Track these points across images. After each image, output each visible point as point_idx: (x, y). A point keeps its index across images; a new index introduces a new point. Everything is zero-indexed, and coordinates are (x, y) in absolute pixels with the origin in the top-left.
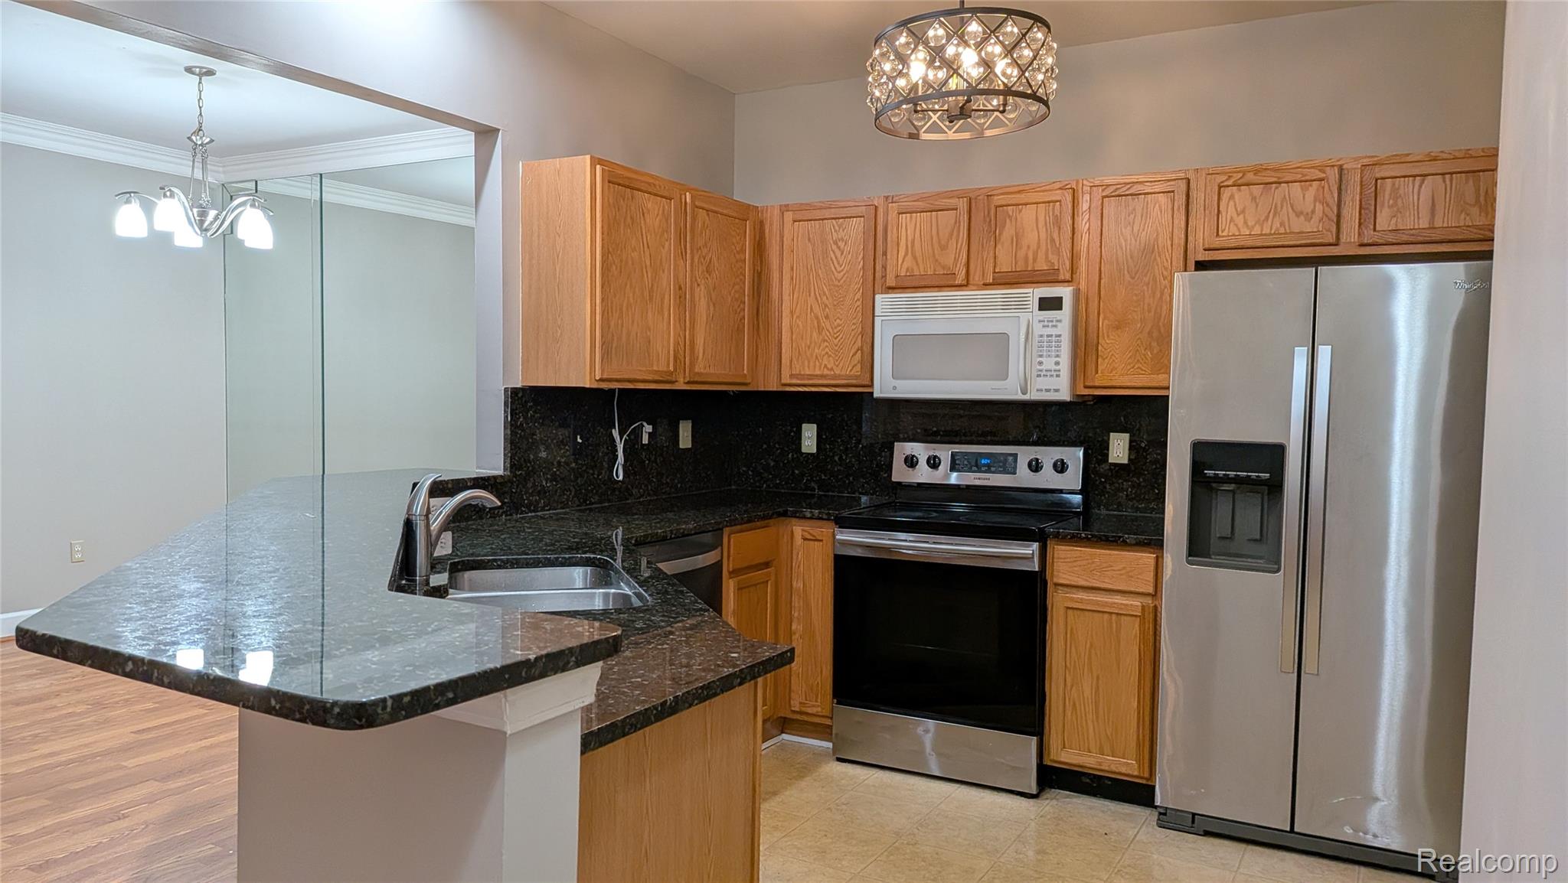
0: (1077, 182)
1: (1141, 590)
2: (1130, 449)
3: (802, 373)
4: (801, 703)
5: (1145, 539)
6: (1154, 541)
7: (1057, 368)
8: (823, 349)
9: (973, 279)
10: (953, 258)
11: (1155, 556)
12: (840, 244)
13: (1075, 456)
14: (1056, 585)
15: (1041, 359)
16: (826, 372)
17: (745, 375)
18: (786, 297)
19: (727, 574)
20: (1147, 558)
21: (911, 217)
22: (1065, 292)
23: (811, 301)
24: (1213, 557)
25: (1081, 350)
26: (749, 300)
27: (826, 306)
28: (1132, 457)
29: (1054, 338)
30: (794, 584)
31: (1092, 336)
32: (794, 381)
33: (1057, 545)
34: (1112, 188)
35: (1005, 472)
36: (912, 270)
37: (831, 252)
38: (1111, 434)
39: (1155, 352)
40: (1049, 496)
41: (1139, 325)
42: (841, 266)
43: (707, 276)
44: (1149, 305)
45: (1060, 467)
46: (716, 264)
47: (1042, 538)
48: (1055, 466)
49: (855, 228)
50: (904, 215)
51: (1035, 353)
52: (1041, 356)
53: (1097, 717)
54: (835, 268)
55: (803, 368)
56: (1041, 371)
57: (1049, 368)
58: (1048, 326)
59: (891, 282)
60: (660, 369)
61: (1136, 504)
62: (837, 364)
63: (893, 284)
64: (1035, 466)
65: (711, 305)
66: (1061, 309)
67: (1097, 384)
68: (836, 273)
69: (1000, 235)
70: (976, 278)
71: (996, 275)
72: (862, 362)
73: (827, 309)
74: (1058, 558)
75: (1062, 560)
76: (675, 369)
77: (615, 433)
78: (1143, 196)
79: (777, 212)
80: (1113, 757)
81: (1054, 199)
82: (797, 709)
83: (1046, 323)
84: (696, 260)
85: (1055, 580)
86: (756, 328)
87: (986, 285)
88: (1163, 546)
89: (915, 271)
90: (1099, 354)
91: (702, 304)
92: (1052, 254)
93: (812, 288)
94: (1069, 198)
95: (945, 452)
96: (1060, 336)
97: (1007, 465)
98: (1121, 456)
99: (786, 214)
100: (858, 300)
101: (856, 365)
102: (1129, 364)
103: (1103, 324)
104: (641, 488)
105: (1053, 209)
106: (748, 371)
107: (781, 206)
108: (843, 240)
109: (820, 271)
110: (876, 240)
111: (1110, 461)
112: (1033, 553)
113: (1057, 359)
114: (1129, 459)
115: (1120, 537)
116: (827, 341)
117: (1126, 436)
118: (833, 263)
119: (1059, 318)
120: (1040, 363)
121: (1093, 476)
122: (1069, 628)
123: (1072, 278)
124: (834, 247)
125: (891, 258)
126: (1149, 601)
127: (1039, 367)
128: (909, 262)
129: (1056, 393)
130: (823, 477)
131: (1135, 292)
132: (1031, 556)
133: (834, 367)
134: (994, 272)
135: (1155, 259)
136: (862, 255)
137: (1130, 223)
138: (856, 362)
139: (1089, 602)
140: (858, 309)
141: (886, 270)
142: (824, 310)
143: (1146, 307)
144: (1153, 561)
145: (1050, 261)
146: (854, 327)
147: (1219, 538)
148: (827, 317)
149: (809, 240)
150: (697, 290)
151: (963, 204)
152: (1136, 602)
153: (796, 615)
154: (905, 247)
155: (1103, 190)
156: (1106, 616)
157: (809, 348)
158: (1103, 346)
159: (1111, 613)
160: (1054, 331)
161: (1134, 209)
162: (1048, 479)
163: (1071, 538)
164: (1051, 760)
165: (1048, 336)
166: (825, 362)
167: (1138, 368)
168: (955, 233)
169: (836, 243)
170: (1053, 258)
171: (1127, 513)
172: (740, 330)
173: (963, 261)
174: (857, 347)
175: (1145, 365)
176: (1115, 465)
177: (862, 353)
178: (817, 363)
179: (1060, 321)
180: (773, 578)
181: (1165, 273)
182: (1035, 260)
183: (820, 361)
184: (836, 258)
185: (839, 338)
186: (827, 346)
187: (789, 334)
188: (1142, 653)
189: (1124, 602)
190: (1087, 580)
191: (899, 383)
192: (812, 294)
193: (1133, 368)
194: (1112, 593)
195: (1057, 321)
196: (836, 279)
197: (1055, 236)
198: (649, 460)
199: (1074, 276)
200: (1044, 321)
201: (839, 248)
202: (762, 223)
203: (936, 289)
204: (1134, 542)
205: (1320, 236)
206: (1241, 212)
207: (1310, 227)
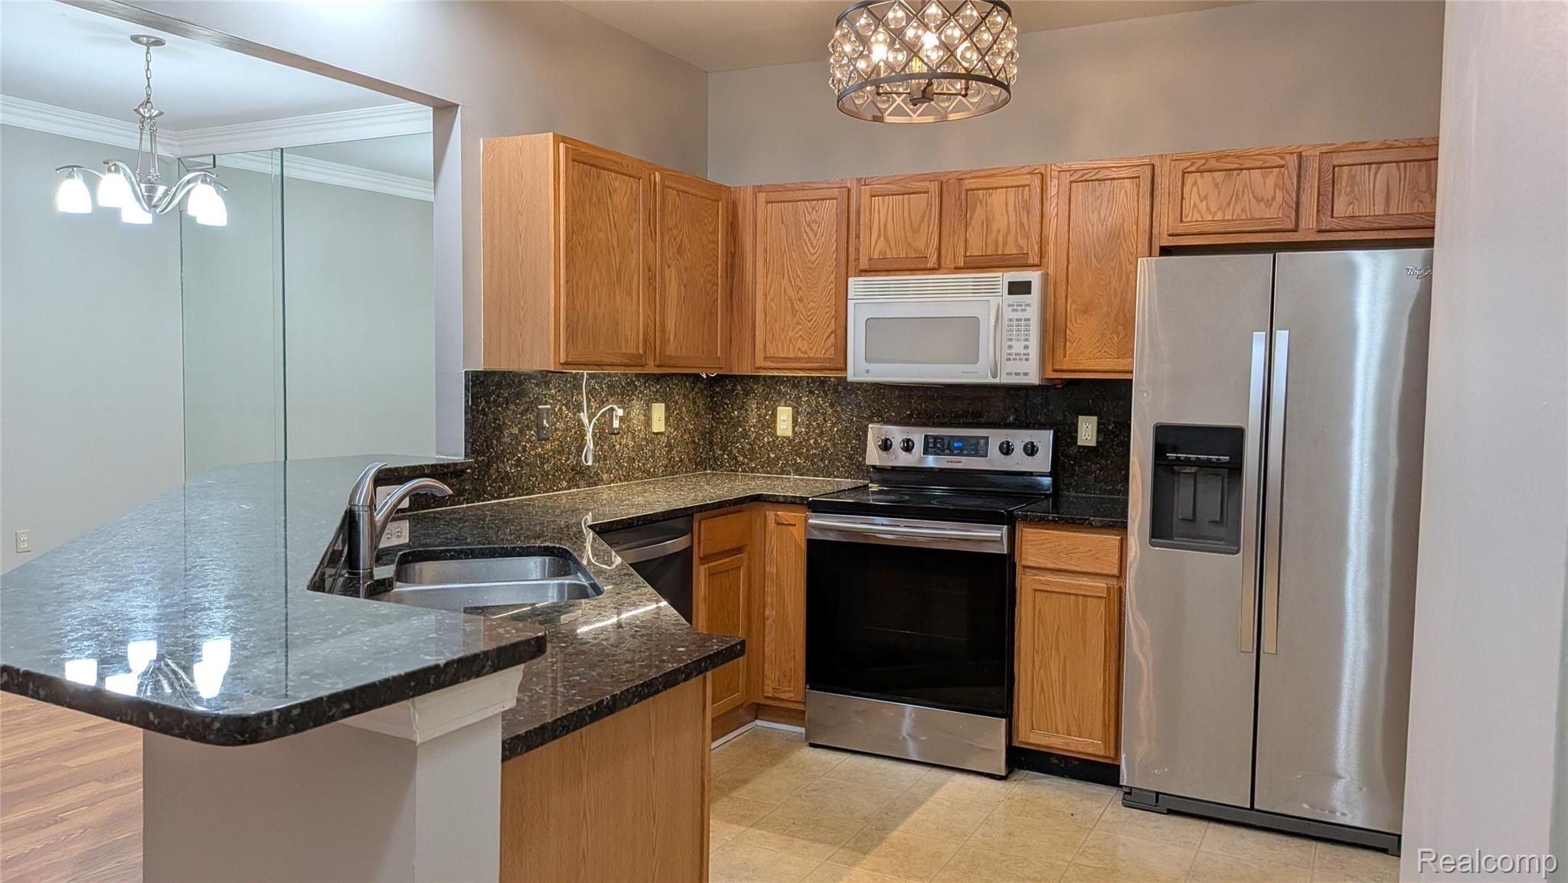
0: (1046, 167)
1: (1107, 572)
2: (1098, 432)
3: (776, 355)
4: (774, 688)
5: (1110, 521)
6: (1118, 523)
7: (1026, 351)
8: (797, 333)
9: (945, 262)
10: (925, 241)
11: (1119, 538)
12: (813, 225)
13: (1044, 439)
14: (1025, 567)
15: (1010, 343)
16: (800, 355)
17: (719, 358)
18: (760, 280)
19: (698, 559)
20: (1113, 540)
21: (883, 200)
22: (1034, 277)
23: (785, 282)
24: (1176, 539)
25: (1049, 334)
26: (722, 282)
27: (800, 288)
28: (1101, 440)
29: (1023, 322)
30: (768, 570)
31: (1060, 320)
32: (769, 364)
33: (1026, 527)
34: (1080, 173)
35: (977, 455)
36: (885, 253)
37: (804, 234)
38: (1080, 417)
39: (1121, 335)
40: (1020, 479)
41: (1106, 309)
42: (814, 249)
43: (678, 256)
44: (1115, 290)
45: (1031, 450)
46: (688, 246)
47: (1010, 521)
48: (1025, 448)
49: (828, 211)
50: (877, 198)
51: (1005, 338)
52: (1010, 340)
53: (1065, 701)
54: (809, 250)
55: (778, 350)
56: (1010, 354)
57: (1018, 351)
58: (1017, 310)
59: (864, 264)
60: (629, 351)
61: (1104, 486)
62: (811, 347)
63: (866, 267)
64: (1006, 449)
65: (683, 288)
66: (1030, 293)
67: (1065, 368)
68: (809, 254)
69: (971, 218)
70: (947, 261)
71: (967, 259)
72: (835, 345)
73: (800, 292)
74: (1027, 541)
75: (1030, 543)
76: (645, 352)
77: (584, 417)
78: (1110, 181)
79: (750, 192)
80: (1079, 737)
81: (1023, 183)
82: (770, 695)
83: (1015, 307)
84: (666, 242)
85: (1024, 563)
86: (730, 309)
87: (958, 269)
88: (1126, 528)
89: (887, 254)
90: (1068, 337)
91: (673, 287)
92: (1021, 237)
93: (786, 271)
94: (1038, 182)
95: (918, 436)
96: (1029, 320)
97: (976, 448)
98: (1089, 438)
99: (760, 195)
100: (832, 282)
101: (830, 348)
102: (1097, 347)
103: (1071, 308)
104: (611, 473)
105: (1023, 193)
106: (722, 353)
107: (754, 187)
108: (816, 223)
109: (793, 253)
110: (849, 224)
111: (1079, 443)
112: (1002, 537)
113: (1027, 343)
114: (1097, 442)
115: (1086, 519)
116: (800, 324)
117: (1095, 419)
118: (807, 245)
119: (1028, 302)
120: (1010, 347)
121: (1062, 459)
122: (1037, 611)
123: (1041, 262)
124: (808, 229)
125: (864, 241)
126: (1114, 582)
127: (1008, 351)
128: (881, 244)
129: (1025, 377)
130: (799, 461)
131: (1102, 277)
132: (999, 539)
133: (809, 352)
134: (965, 256)
135: (1121, 244)
136: (834, 238)
137: (1097, 209)
138: (830, 345)
139: (1058, 584)
140: (831, 292)
141: (859, 252)
142: (798, 293)
143: (1112, 291)
144: (1117, 543)
145: (1020, 246)
146: (827, 310)
147: (1183, 519)
148: (801, 300)
149: (783, 222)
150: (667, 272)
151: (934, 187)
152: (1102, 584)
153: (769, 600)
154: (877, 230)
155: (1071, 175)
156: (1072, 597)
157: (783, 331)
158: (1071, 331)
159: (1077, 595)
160: (1023, 315)
161: (1101, 194)
162: (1019, 462)
163: (1039, 521)
164: (1020, 742)
165: (1017, 320)
166: (799, 345)
167: (1105, 352)
168: (927, 217)
169: (809, 225)
170: (1022, 242)
171: (1096, 496)
172: (713, 314)
173: (935, 244)
174: (830, 331)
175: (1111, 349)
176: (1084, 447)
177: (835, 335)
178: (791, 345)
179: (1029, 305)
180: (745, 564)
181: (1131, 258)
182: (1005, 244)
183: (794, 343)
184: (810, 239)
185: (813, 321)
186: (801, 330)
187: (763, 316)
188: (1108, 634)
189: (1090, 584)
190: (1054, 563)
191: (872, 366)
192: (786, 276)
193: (1099, 351)
194: (1078, 575)
195: (1026, 305)
196: (809, 261)
197: (1025, 220)
198: (620, 444)
199: (1043, 260)
200: (1013, 305)
201: (812, 230)
202: (735, 205)
203: (909, 272)
204: (1099, 524)
205: (1281, 223)
206: (1204, 200)
207: (1267, 215)
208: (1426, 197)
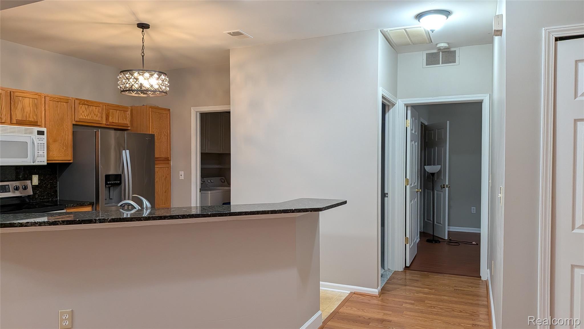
2: (39, 180)
7: (43, 154)
9: (7, 120)
10: (1, 112)
13: (29, 183)
22: (44, 129)
28: (39, 182)
29: (42, 144)
35: (6, 192)
38: (33, 175)
41: (60, 141)
44: (62, 135)
45: (24, 188)
52: (38, 150)
56: (38, 155)
57: (41, 154)
58: (40, 140)
61: (41, 198)
64: (16, 188)
66: (44, 135)
67: (50, 159)
69: (17, 106)
78: (60, 102)
81: (35, 98)
83: (40, 139)
87: (12, 124)
90: (50, 150)
92: (35, 116)
94: (40, 98)
96: (44, 144)
97: (6, 189)
98: (36, 182)
103: (50, 140)
105: (35, 101)
113: (43, 151)
115: (84, 204)
117: (37, 176)
119: (44, 138)
120: (38, 153)
123: (45, 125)
129: (43, 163)
131: (59, 131)
134: (16, 120)
135: (64, 122)
137: (57, 110)
145: (34, 118)
151: (4, 93)
158: (51, 148)
160: (41, 142)
161: (58, 106)
163: (72, 207)
165: (41, 144)
167: (61, 154)
173: (5, 114)
176: (34, 185)
181: (66, 126)
182: (29, 117)
193: (59, 154)
197: (36, 110)
199: (41, 124)
200: (39, 139)
205: (98, 121)
206: (83, 112)
207: (97, 119)
208: (125, 119)
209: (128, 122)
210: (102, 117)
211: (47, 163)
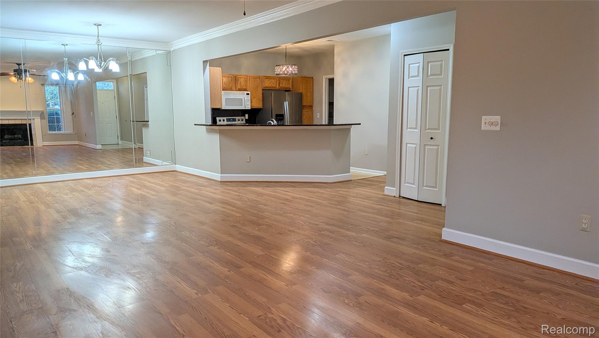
0: (248, 75)
2: (248, 117)
10: (231, 85)
21: (224, 78)
22: (249, 92)
34: (253, 77)
38: (246, 114)
39: (259, 102)
41: (256, 98)
44: (257, 95)
48: (241, 120)
52: (247, 102)
57: (248, 104)
69: (238, 82)
70: (235, 89)
71: (238, 89)
72: (221, 103)
78: (256, 79)
81: (246, 77)
95: (225, 118)
97: (234, 120)
119: (249, 96)
128: (225, 85)
129: (249, 108)
135: (258, 88)
137: (255, 83)
151: (233, 76)
158: (253, 101)
160: (248, 98)
168: (232, 81)
170: (246, 87)
175: (257, 104)
176: (246, 119)
182: (243, 87)
191: (226, 106)
197: (246, 83)
205: (275, 87)
206: (267, 82)
207: (274, 86)
208: (289, 85)
209: (290, 87)
210: (276, 85)
211: (251, 108)
